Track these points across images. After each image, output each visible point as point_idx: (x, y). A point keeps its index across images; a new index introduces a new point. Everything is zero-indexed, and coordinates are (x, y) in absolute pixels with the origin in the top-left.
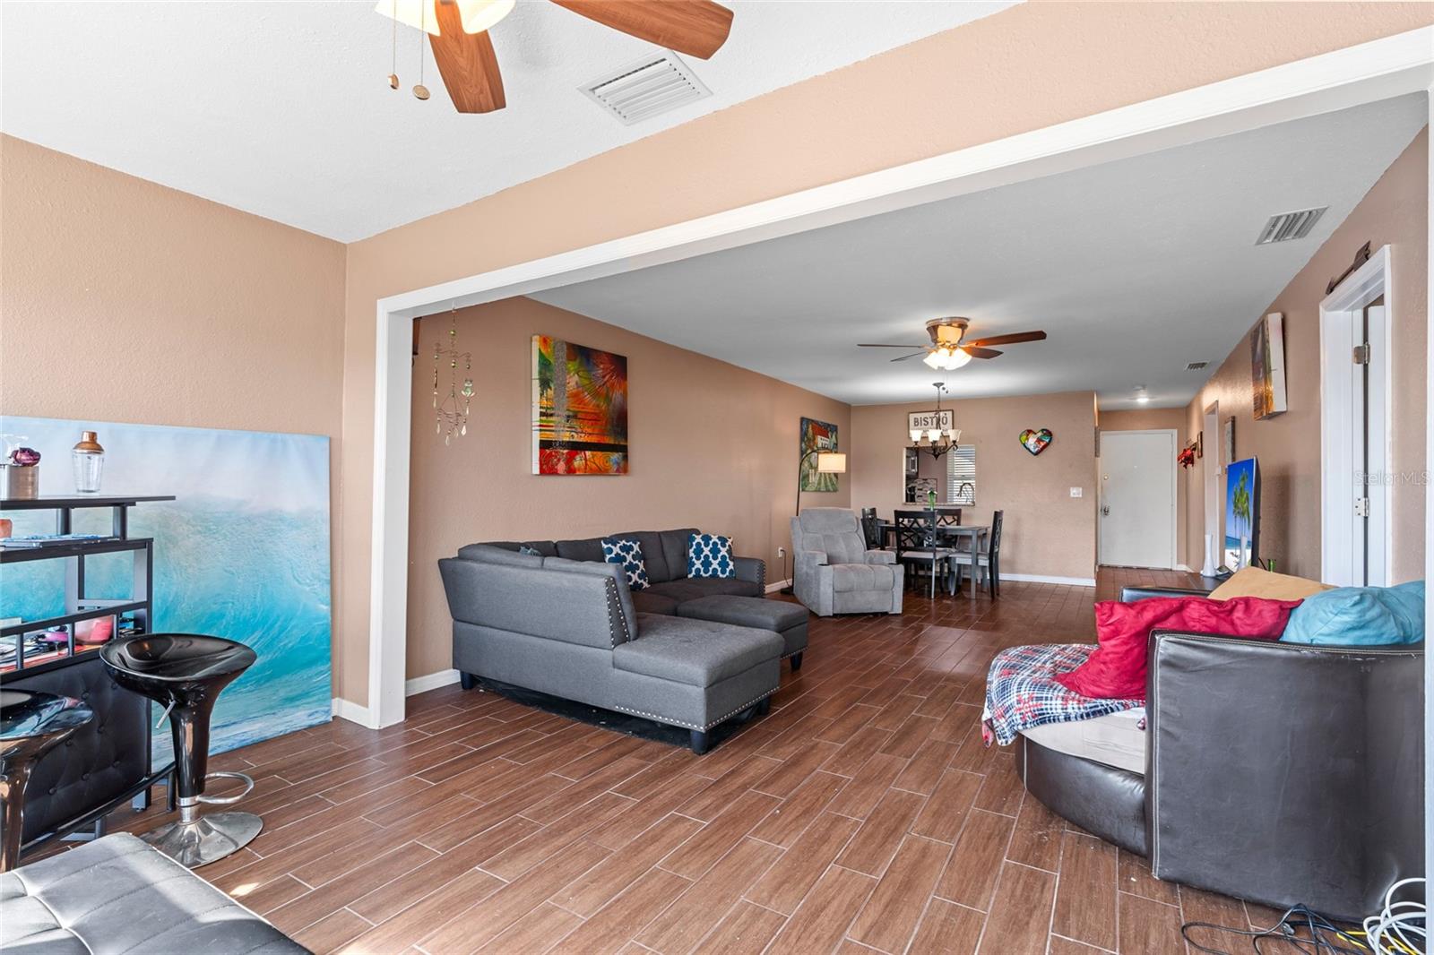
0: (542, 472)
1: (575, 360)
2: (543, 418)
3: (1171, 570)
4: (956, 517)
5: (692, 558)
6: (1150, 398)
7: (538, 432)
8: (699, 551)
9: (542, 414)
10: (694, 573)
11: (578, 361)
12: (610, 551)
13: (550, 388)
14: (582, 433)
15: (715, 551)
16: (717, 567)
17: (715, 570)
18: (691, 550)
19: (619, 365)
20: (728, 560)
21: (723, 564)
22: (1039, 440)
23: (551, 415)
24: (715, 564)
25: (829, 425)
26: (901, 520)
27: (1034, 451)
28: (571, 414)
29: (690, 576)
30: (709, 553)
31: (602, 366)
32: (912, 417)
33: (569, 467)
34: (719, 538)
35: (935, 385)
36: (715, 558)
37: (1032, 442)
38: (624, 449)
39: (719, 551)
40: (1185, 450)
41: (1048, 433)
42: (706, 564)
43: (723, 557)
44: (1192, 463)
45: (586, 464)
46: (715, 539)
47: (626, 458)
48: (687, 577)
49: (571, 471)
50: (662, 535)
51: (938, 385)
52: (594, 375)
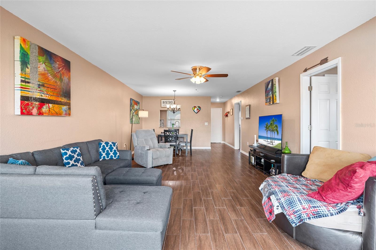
0: (22, 113)
1: (43, 56)
2: (22, 83)
3: (220, 143)
5: (101, 152)
7: (20, 91)
8: (104, 149)
9: (22, 81)
10: (102, 158)
11: (45, 57)
12: (66, 154)
13: (28, 68)
14: (47, 94)
15: (111, 148)
16: (112, 155)
17: (112, 156)
18: (100, 149)
19: (67, 64)
20: (117, 152)
21: (115, 153)
22: (198, 109)
23: (29, 83)
24: (111, 154)
25: (138, 102)
27: (196, 112)
28: (41, 84)
29: (100, 160)
30: (108, 149)
31: (58, 63)
32: (162, 101)
33: (40, 112)
34: (112, 143)
35: (173, 91)
36: (111, 151)
37: (196, 110)
38: (69, 104)
39: (113, 148)
40: (226, 113)
41: (200, 107)
42: (108, 154)
43: (115, 151)
44: (227, 116)
45: (49, 111)
46: (110, 143)
47: (70, 109)
49: (40, 114)
50: (87, 143)
51: (175, 91)
52: (53, 66)
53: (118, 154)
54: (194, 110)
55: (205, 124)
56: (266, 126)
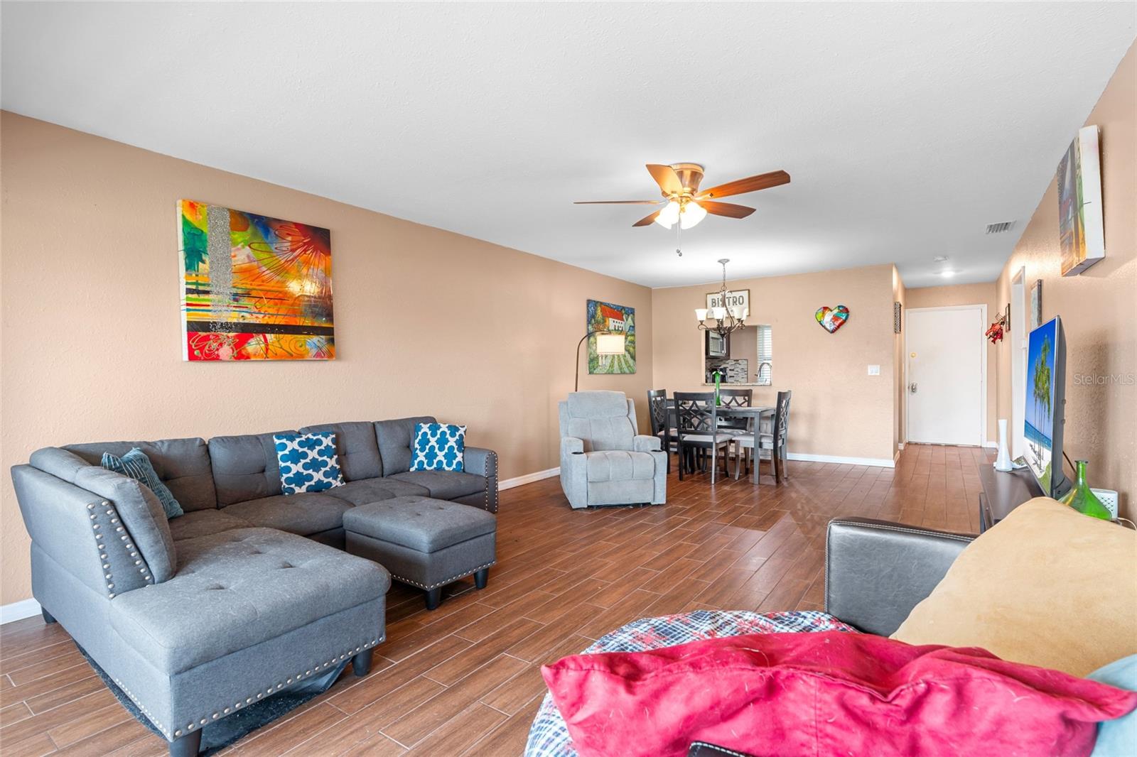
0: (192, 357)
1: (245, 229)
2: (190, 296)
3: (981, 447)
4: (747, 398)
5: (417, 449)
6: (957, 271)
7: (185, 312)
8: (425, 441)
9: (189, 291)
10: (416, 466)
11: (250, 231)
12: (284, 447)
13: (203, 262)
14: (260, 313)
15: (442, 442)
16: (443, 459)
17: (440, 462)
18: (417, 441)
19: (318, 239)
20: (455, 451)
21: (450, 456)
22: (835, 318)
23: (207, 292)
24: (441, 456)
25: (623, 308)
26: (680, 402)
27: (831, 327)
28: (240, 291)
29: (412, 469)
31: (289, 238)
32: (710, 297)
33: (239, 353)
34: (449, 427)
35: (719, 261)
36: (441, 449)
37: (828, 318)
38: (329, 332)
40: (993, 325)
41: (846, 310)
42: (431, 456)
43: (451, 448)
44: (1001, 337)
45: (267, 349)
46: (444, 428)
47: (332, 341)
48: (409, 471)
49: (241, 356)
51: (724, 262)
52: (276, 248)
53: (459, 459)
54: (820, 322)
55: (869, 374)
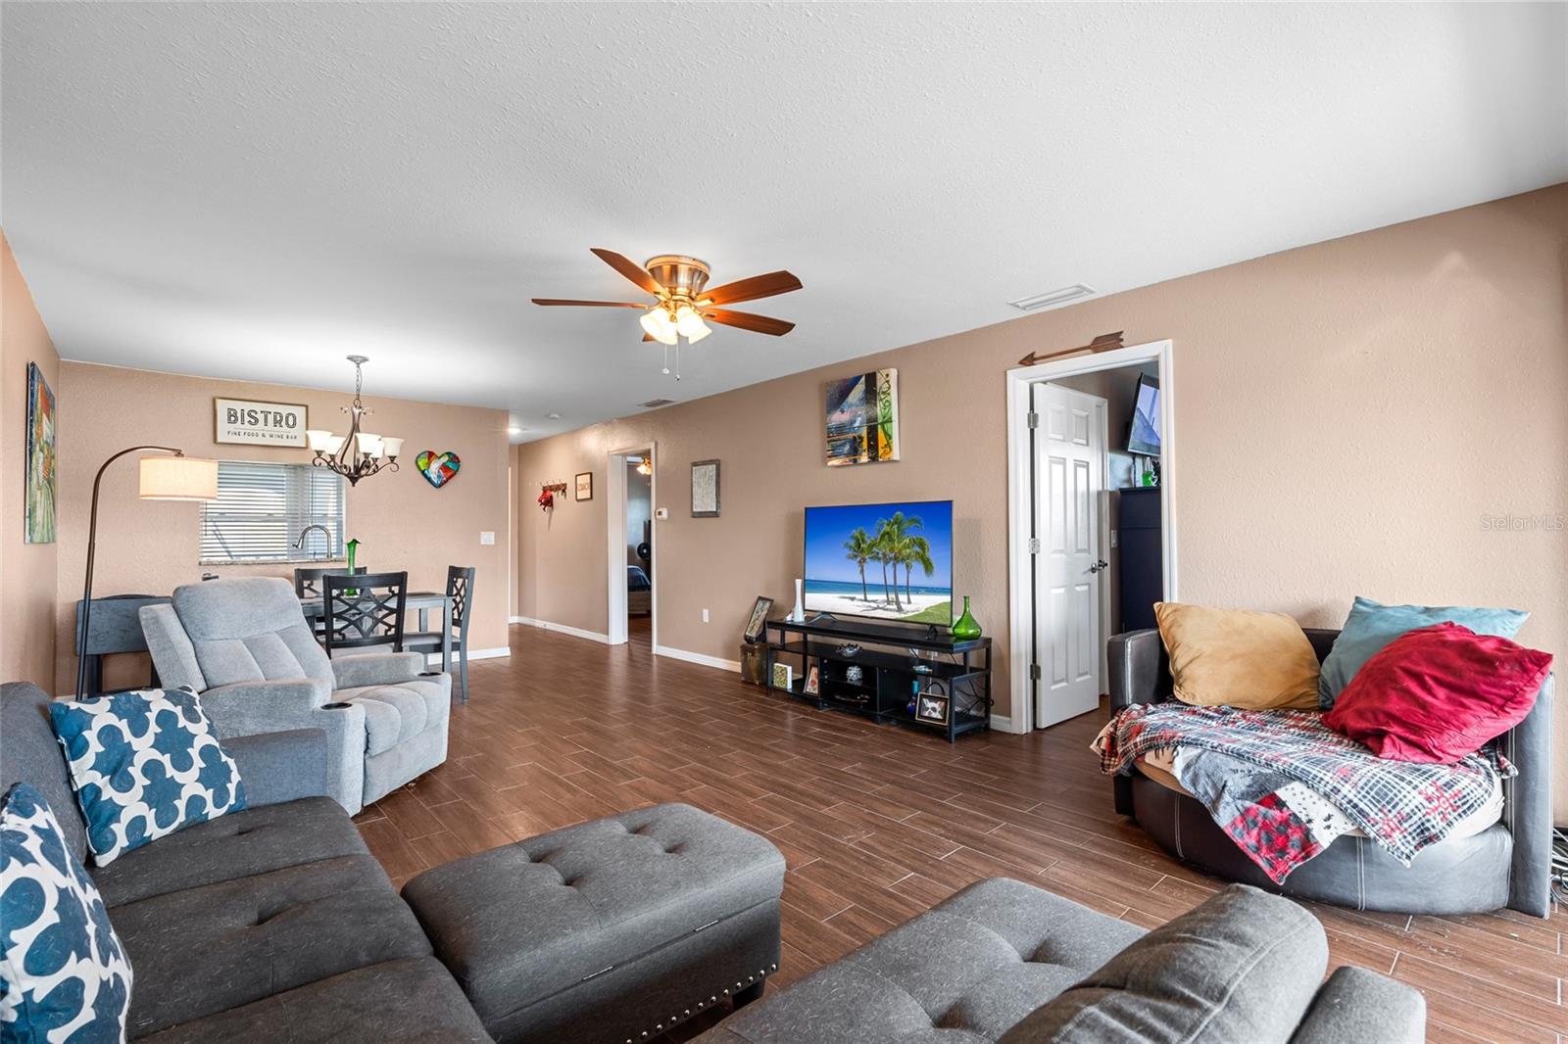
5: (96, 789)
8: (119, 756)
10: (122, 840)
15: (174, 742)
16: (198, 790)
17: (194, 803)
18: (85, 765)
20: (222, 757)
21: (215, 775)
22: (444, 467)
24: (190, 783)
27: (437, 481)
30: (156, 755)
32: (223, 405)
35: (351, 359)
36: (183, 763)
37: (434, 469)
39: (189, 739)
41: (455, 459)
42: (161, 793)
43: (206, 753)
44: (552, 505)
51: (358, 360)
53: (235, 777)
54: (423, 472)
55: (483, 543)
56: (852, 543)
